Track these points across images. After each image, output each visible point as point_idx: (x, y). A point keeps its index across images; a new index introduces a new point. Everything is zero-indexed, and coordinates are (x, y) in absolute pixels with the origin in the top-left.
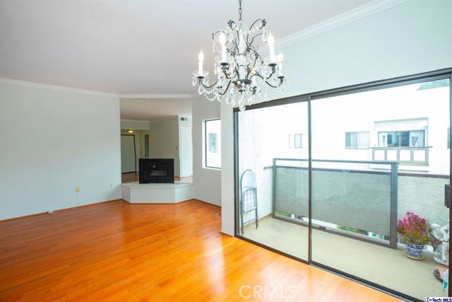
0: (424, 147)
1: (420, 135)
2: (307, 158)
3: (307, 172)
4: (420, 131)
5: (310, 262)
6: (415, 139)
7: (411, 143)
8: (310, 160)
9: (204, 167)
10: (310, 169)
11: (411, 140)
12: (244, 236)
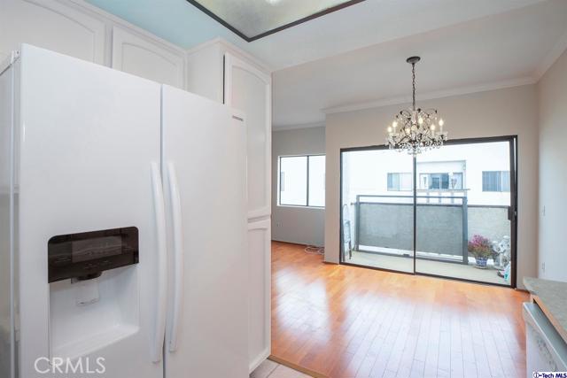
0: (462, 190)
1: (458, 178)
2: (413, 195)
3: (412, 207)
4: (459, 174)
5: (415, 273)
6: (454, 182)
7: (450, 185)
8: (415, 197)
9: (278, 205)
10: (415, 205)
11: (450, 182)
12: (346, 261)
